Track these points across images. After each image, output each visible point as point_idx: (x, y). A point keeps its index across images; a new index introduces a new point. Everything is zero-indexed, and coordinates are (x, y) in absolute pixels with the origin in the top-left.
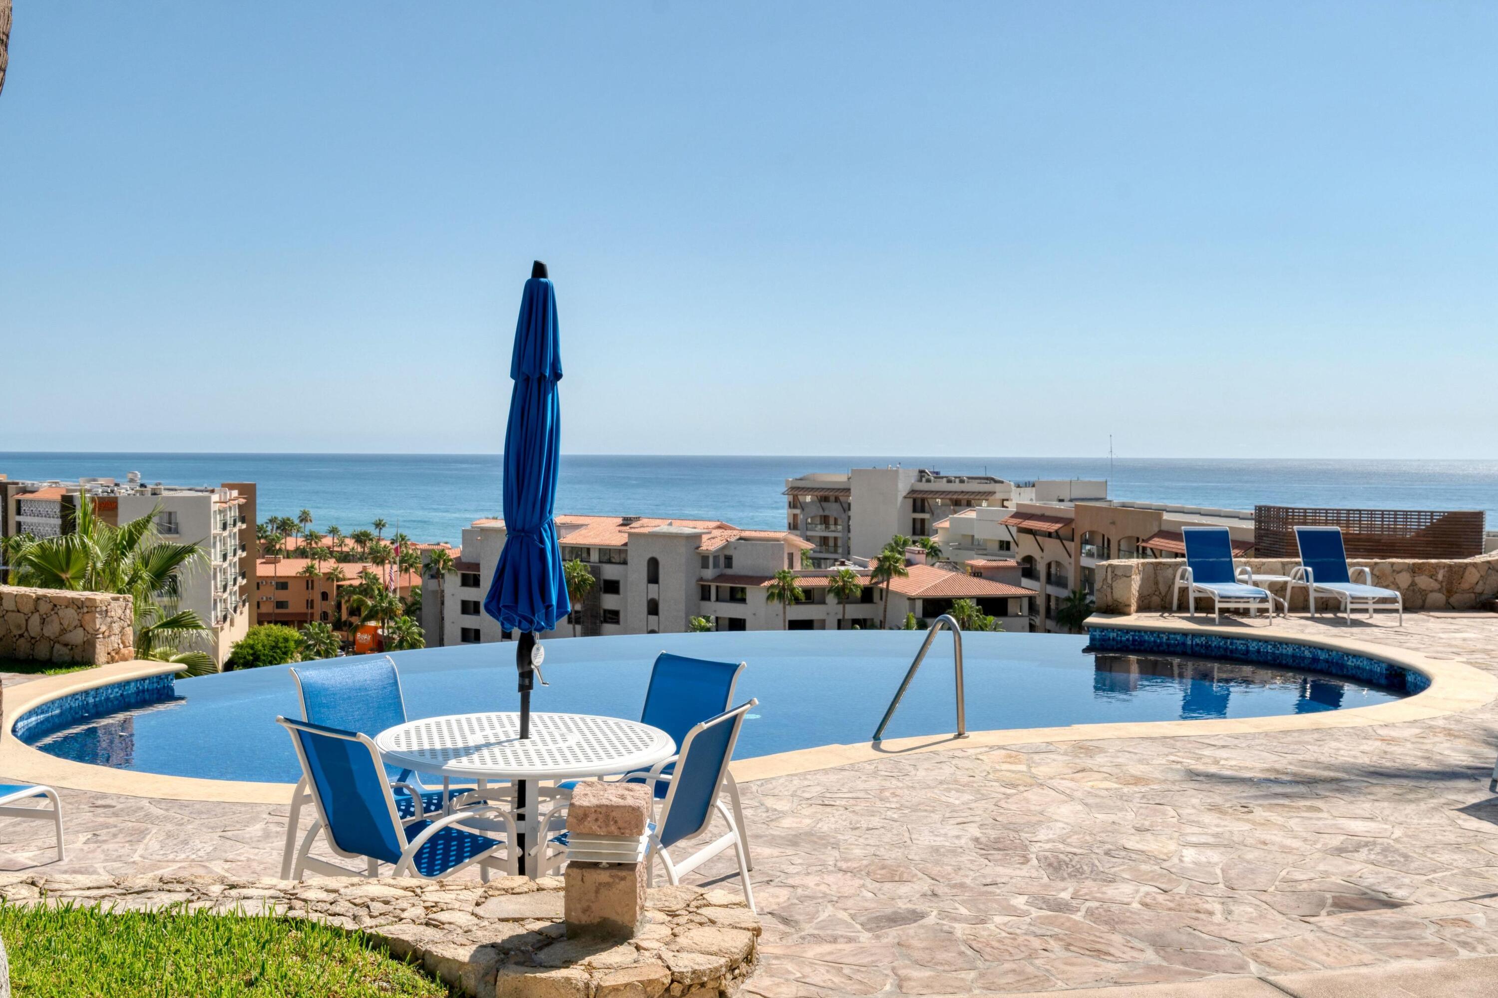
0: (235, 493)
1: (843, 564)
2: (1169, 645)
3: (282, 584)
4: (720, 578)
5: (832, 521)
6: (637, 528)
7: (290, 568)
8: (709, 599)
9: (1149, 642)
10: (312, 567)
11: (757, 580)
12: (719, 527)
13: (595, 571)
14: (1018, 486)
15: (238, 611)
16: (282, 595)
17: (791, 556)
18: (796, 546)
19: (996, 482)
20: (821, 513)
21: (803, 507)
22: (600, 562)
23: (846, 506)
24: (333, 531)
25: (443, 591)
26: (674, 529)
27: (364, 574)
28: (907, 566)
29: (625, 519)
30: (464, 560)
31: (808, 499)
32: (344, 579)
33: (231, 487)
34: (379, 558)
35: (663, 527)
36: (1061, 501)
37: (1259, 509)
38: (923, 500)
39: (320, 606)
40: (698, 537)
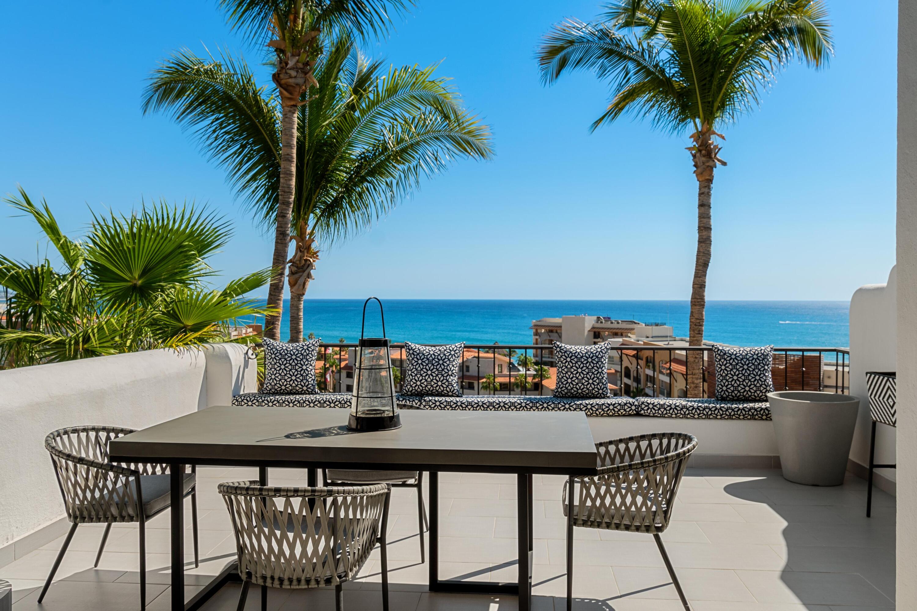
21: (540, 334)
23: (560, 335)
31: (543, 331)
36: (648, 337)
38: (598, 332)
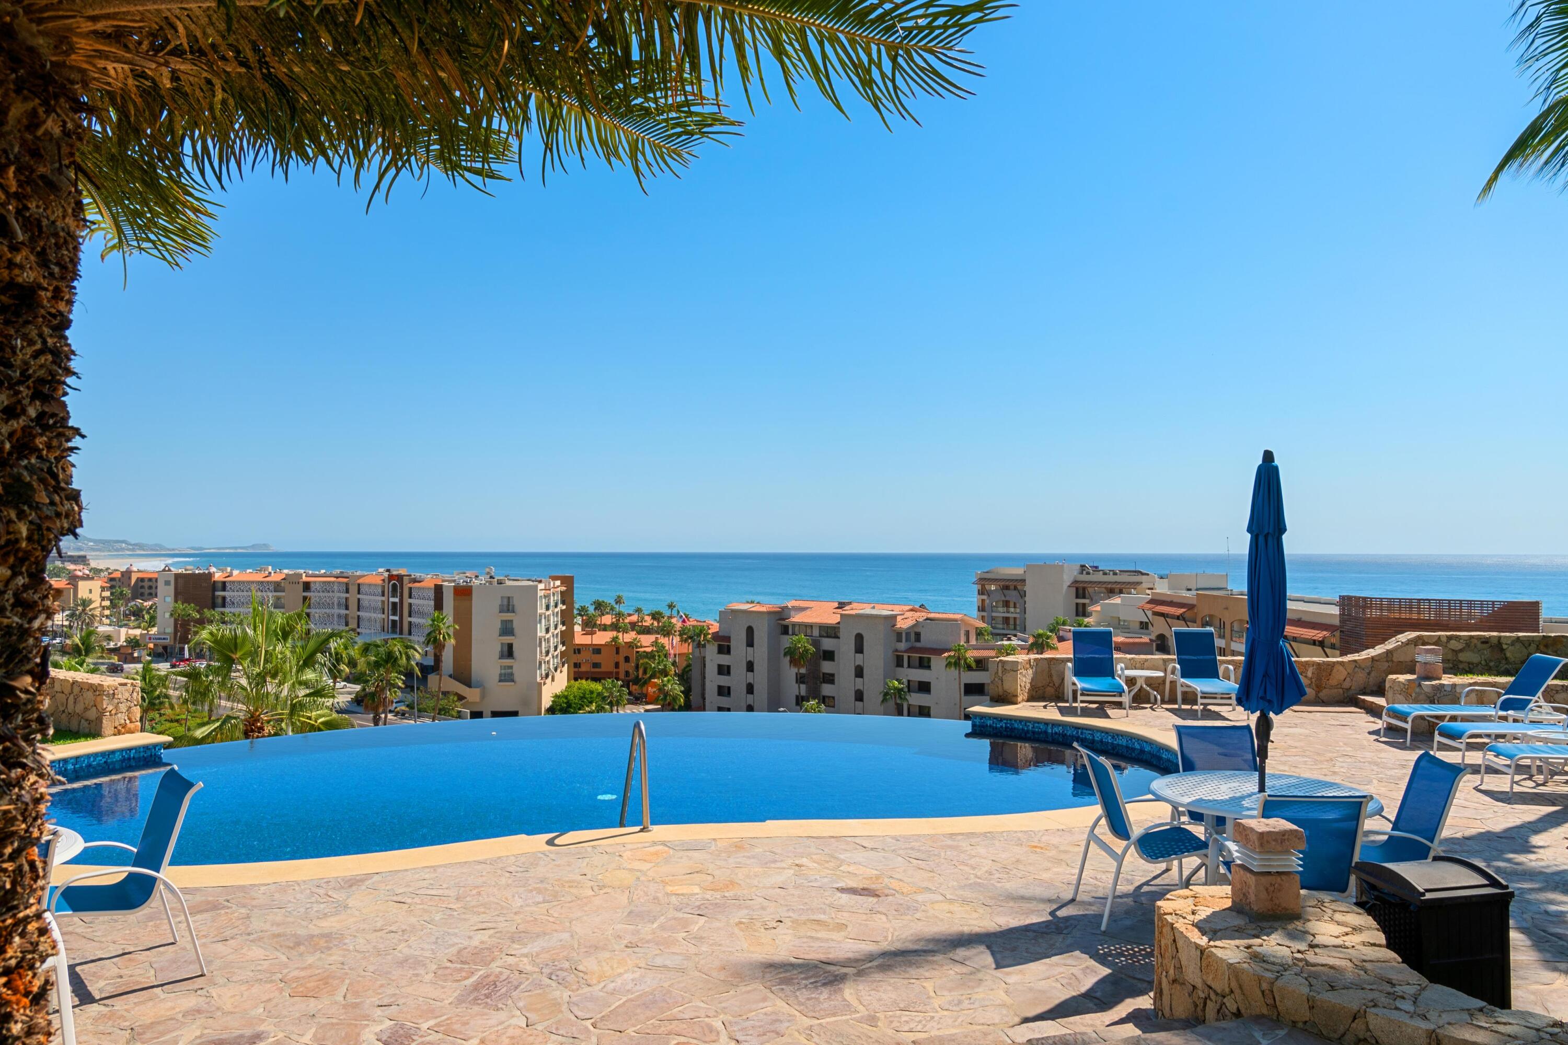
0: (558, 583)
1: (1009, 639)
2: (1034, 732)
3: (597, 650)
4: (912, 649)
5: (1012, 604)
6: (848, 610)
7: (602, 638)
8: (902, 666)
9: (1018, 729)
10: (617, 637)
11: (939, 652)
12: (912, 610)
13: (816, 643)
14: (1162, 578)
15: (559, 671)
16: (597, 658)
17: (967, 634)
18: (972, 625)
19: (1143, 574)
20: (1003, 598)
21: (989, 593)
22: (820, 636)
23: (1022, 593)
24: (639, 611)
25: (704, 657)
26: (874, 612)
27: (655, 643)
28: (1059, 641)
29: (840, 603)
30: (720, 634)
31: (993, 588)
32: (641, 647)
33: (555, 578)
34: (666, 631)
35: (868, 610)
36: (1189, 590)
37: (1342, 598)
38: (1084, 589)
39: (623, 667)
40: (894, 617)
